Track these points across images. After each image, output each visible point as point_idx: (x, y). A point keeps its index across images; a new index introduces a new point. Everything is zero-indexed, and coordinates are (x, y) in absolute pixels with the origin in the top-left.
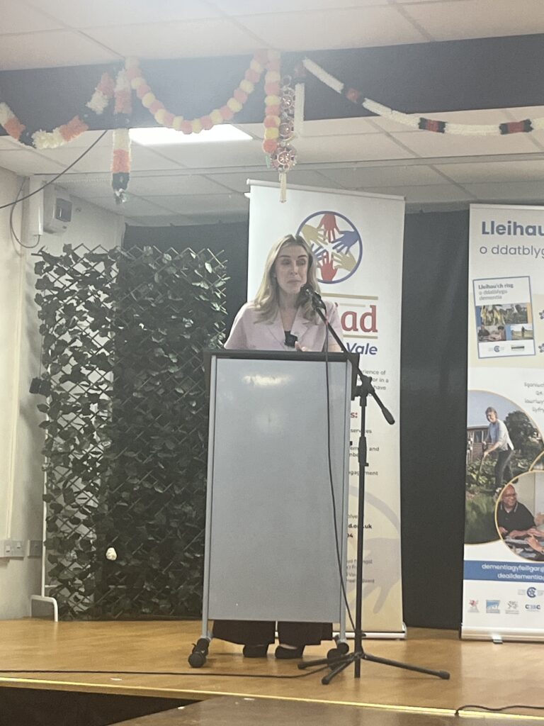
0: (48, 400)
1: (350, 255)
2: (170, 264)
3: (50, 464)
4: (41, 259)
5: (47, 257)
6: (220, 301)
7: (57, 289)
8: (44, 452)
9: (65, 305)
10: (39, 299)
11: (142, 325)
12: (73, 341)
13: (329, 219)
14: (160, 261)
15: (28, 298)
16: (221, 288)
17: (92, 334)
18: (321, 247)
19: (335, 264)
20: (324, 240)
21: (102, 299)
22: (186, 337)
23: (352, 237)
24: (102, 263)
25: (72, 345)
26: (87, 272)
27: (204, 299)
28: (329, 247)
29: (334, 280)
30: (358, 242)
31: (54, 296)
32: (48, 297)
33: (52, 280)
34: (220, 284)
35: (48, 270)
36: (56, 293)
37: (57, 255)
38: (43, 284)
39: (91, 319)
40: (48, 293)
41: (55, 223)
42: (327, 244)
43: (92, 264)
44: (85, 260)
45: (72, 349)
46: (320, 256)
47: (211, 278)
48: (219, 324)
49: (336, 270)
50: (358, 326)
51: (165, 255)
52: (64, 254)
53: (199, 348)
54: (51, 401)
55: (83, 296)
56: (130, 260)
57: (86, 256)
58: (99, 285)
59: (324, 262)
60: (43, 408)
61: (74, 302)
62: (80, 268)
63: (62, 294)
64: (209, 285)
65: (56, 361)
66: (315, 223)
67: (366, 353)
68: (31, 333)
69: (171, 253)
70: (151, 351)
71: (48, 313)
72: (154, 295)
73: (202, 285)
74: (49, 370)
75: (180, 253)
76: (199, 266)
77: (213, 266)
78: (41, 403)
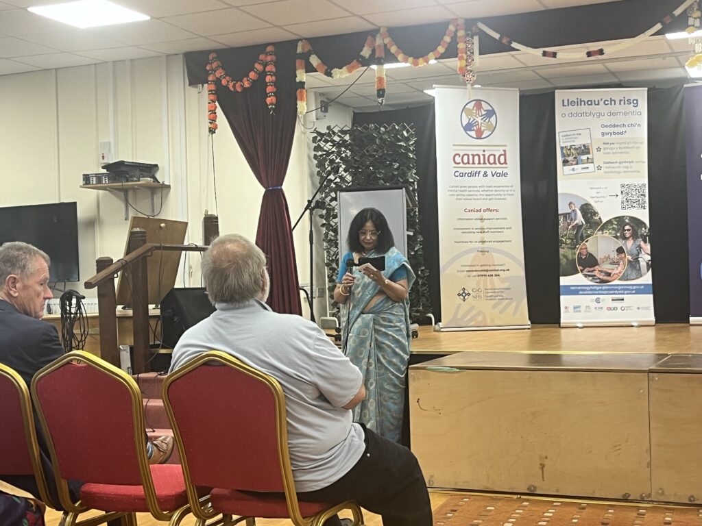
0: (324, 212)
1: (491, 122)
2: (384, 133)
4: (315, 135)
5: (319, 133)
6: (412, 152)
7: (325, 151)
8: (324, 240)
9: (330, 159)
10: (315, 157)
11: (371, 168)
12: (335, 179)
13: (478, 103)
14: (379, 132)
15: (309, 157)
16: (412, 145)
17: (345, 175)
18: (475, 119)
19: (483, 128)
20: (476, 115)
21: (348, 155)
22: (395, 173)
23: (491, 113)
24: (348, 135)
25: (335, 181)
26: (340, 140)
27: (403, 152)
28: (479, 119)
29: (482, 137)
30: (495, 115)
31: (324, 155)
32: (321, 156)
33: (322, 146)
34: (412, 142)
35: (320, 140)
36: (324, 153)
37: (324, 132)
38: (317, 148)
39: (344, 166)
40: (320, 153)
41: (321, 114)
42: (478, 117)
43: (343, 136)
44: (339, 134)
45: (335, 183)
46: (475, 124)
47: (407, 140)
49: (483, 132)
51: (381, 128)
52: (327, 131)
54: (326, 212)
55: (339, 154)
56: (363, 133)
57: (339, 131)
58: (346, 148)
59: (476, 127)
60: (322, 216)
61: (334, 157)
62: (336, 139)
63: (328, 153)
65: (327, 191)
66: (470, 106)
67: (502, 176)
68: (311, 176)
69: (385, 127)
70: (377, 182)
71: (321, 165)
72: (377, 151)
73: (402, 144)
74: (323, 195)
75: (389, 126)
76: (400, 133)
77: (407, 133)
78: (320, 214)
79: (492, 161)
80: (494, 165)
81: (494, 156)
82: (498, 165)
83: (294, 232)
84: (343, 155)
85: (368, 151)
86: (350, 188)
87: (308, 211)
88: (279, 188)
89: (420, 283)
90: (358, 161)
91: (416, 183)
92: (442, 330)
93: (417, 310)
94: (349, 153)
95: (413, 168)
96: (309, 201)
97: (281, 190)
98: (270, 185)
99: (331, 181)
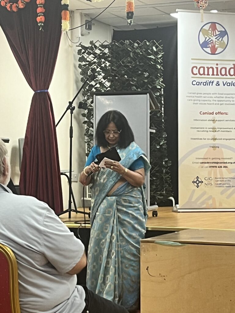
0: (86, 111)
1: (223, 41)
2: (137, 48)
3: (88, 140)
4: (80, 48)
5: (83, 47)
6: (160, 64)
7: (88, 61)
8: (85, 135)
9: (92, 68)
10: (80, 66)
11: (126, 76)
12: (96, 85)
13: (213, 25)
14: (133, 47)
15: (75, 66)
16: (160, 58)
17: (104, 81)
18: (210, 38)
19: (216, 46)
21: (107, 65)
22: (145, 81)
23: (224, 33)
24: (107, 49)
25: (96, 86)
26: (101, 53)
27: (153, 63)
28: (214, 38)
30: (227, 35)
31: (87, 64)
32: (84, 65)
33: (86, 57)
34: (160, 56)
35: (84, 53)
36: (87, 63)
37: (87, 46)
38: (82, 59)
39: (103, 75)
40: (84, 63)
41: (86, 31)
43: (103, 49)
44: (100, 48)
45: (95, 88)
46: (210, 42)
47: (156, 54)
48: (160, 74)
49: (217, 49)
51: (135, 44)
52: (90, 45)
53: (151, 85)
54: (87, 112)
55: (99, 64)
56: (120, 47)
57: (100, 46)
58: (106, 59)
59: (211, 45)
60: (84, 115)
61: (95, 67)
62: (98, 52)
63: (90, 64)
64: (155, 57)
65: (89, 94)
66: (207, 27)
67: (231, 86)
68: (77, 82)
69: (137, 43)
70: (131, 88)
71: (84, 73)
72: (131, 63)
73: (152, 57)
74: (86, 98)
75: (141, 43)
76: (150, 48)
77: (156, 48)
78: (82, 113)
79: (223, 73)
80: (225, 77)
81: (226, 68)
82: (229, 76)
83: (57, 128)
84: (103, 65)
85: (123, 62)
86: (107, 93)
87: (69, 111)
88: (46, 91)
89: (164, 172)
90: (115, 70)
91: (162, 89)
92: (179, 210)
93: (161, 194)
94: (108, 64)
95: (160, 77)
96: (70, 102)
97: (48, 93)
98: (38, 89)
99: (92, 86)
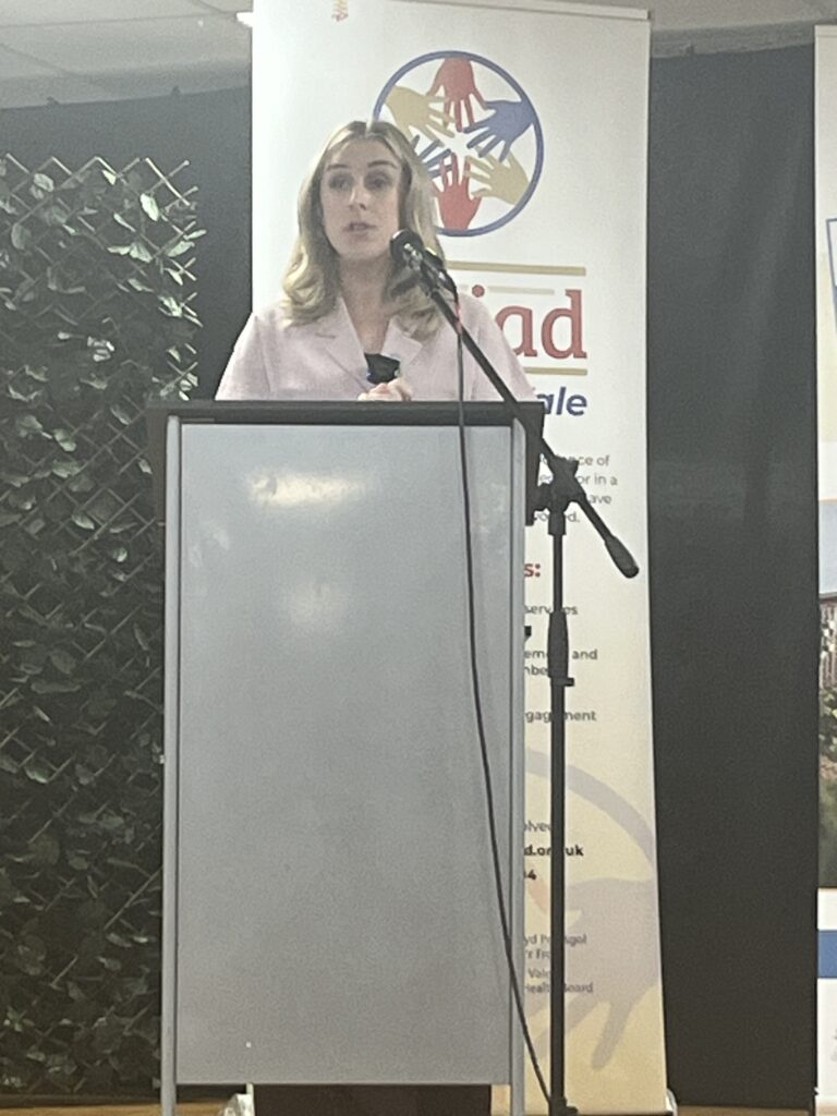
1: (513, 161)
6: (179, 293)
13: (457, 71)
14: (25, 193)
16: (182, 259)
18: (437, 143)
19: (474, 186)
20: (446, 124)
22: (95, 384)
23: (517, 117)
27: (139, 288)
28: (458, 144)
29: (473, 225)
30: (531, 128)
34: (181, 248)
42: (451, 135)
46: (437, 167)
47: (158, 234)
48: (181, 351)
49: (478, 201)
50: (538, 345)
51: (37, 176)
53: (131, 412)
59: (445, 181)
64: (152, 252)
66: (420, 81)
67: (559, 412)
69: (52, 172)
70: (11, 423)
72: (12, 281)
73: (134, 251)
75: (75, 172)
76: (126, 204)
77: (160, 204)
81: (527, 315)
82: (544, 359)
95: (184, 367)
